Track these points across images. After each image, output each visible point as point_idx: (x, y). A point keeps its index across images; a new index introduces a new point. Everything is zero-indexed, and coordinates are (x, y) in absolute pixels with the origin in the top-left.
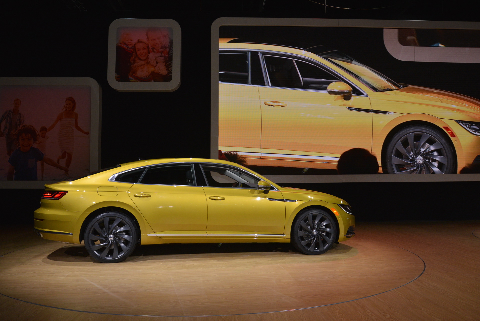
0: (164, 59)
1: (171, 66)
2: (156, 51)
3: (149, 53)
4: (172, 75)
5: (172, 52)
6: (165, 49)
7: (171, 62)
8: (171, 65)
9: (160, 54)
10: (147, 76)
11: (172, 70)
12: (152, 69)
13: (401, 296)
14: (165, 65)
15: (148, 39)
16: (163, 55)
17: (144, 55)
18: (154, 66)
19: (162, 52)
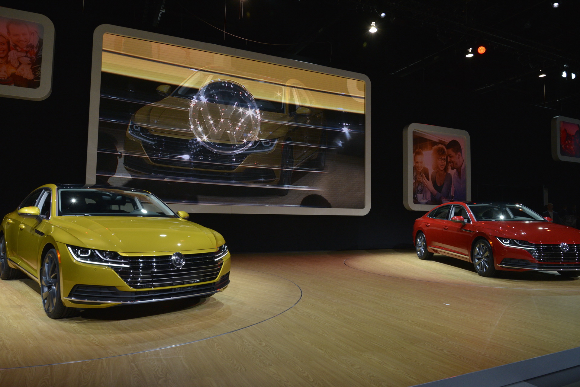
0: (30, 61)
1: (39, 71)
2: (19, 50)
3: (9, 50)
4: (40, 81)
5: (40, 54)
6: (31, 48)
7: (40, 65)
8: (39, 69)
9: (24, 54)
10: (4, 78)
11: (40, 75)
12: (12, 70)
13: (277, 324)
14: (31, 68)
15: (9, 32)
16: (29, 55)
17: (2, 51)
18: (16, 68)
19: (27, 52)
